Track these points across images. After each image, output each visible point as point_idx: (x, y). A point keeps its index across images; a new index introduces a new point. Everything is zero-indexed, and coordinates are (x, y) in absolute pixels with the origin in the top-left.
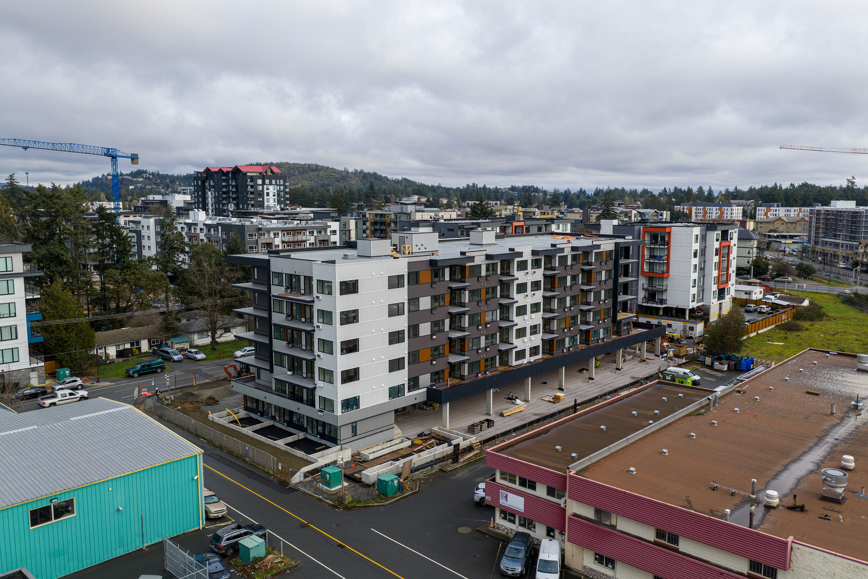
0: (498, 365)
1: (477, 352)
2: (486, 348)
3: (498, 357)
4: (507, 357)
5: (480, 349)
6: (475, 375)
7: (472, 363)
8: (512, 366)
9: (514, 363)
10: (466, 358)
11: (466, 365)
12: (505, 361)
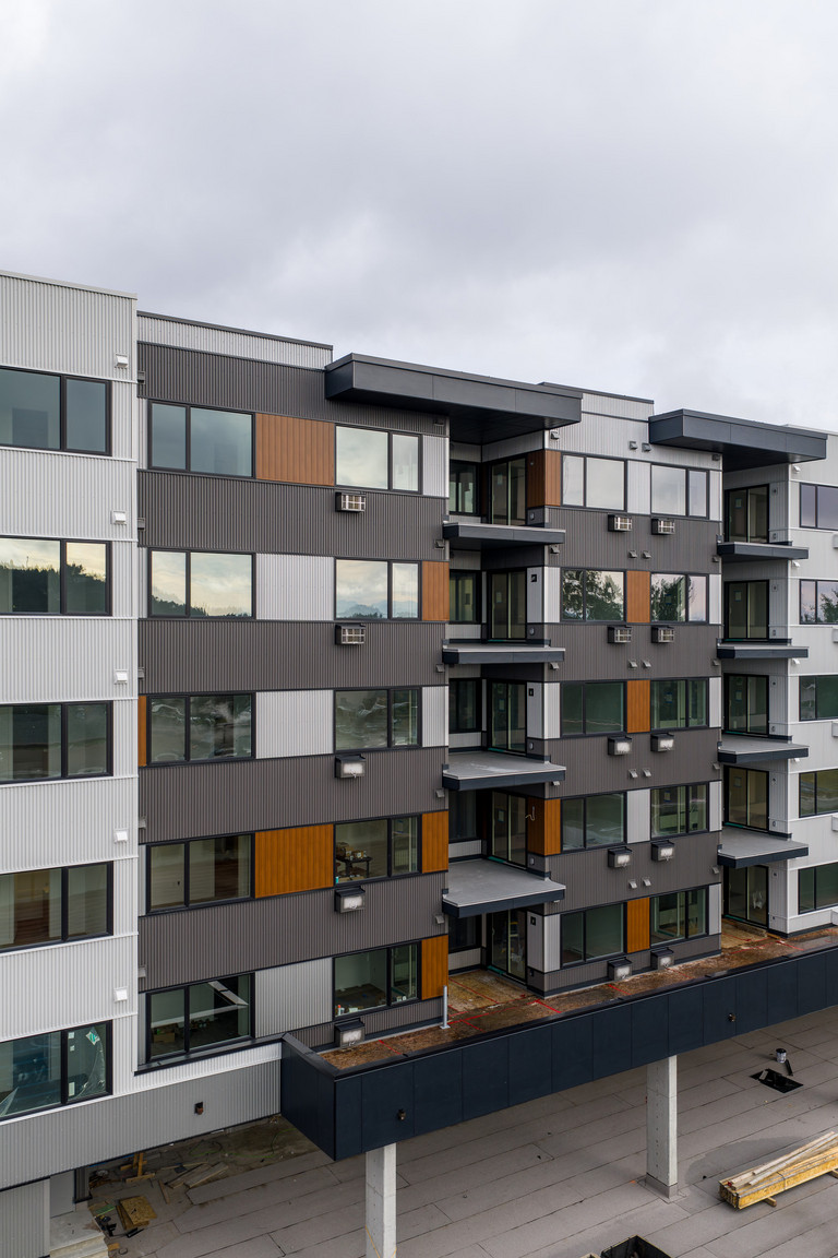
0: (716, 925)
1: (611, 863)
2: (654, 847)
3: (716, 892)
4: (761, 895)
5: (624, 848)
6: (599, 970)
7: (584, 912)
8: (784, 935)
9: (795, 921)
10: (548, 886)
11: (551, 925)
12: (755, 910)
